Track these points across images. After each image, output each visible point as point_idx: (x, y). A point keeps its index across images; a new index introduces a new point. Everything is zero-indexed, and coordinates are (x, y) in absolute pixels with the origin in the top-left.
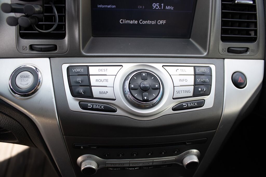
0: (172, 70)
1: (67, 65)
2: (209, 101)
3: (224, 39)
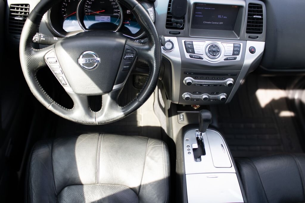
0: (225, 44)
1: (184, 40)
2: (239, 58)
3: (247, 32)
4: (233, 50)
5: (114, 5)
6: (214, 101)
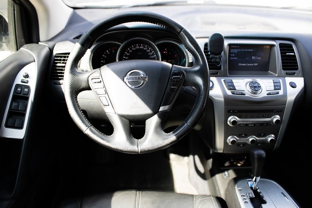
0: (264, 81)
1: (224, 79)
2: (281, 92)
3: (284, 69)
4: (273, 85)
5: (151, 55)
6: (262, 145)
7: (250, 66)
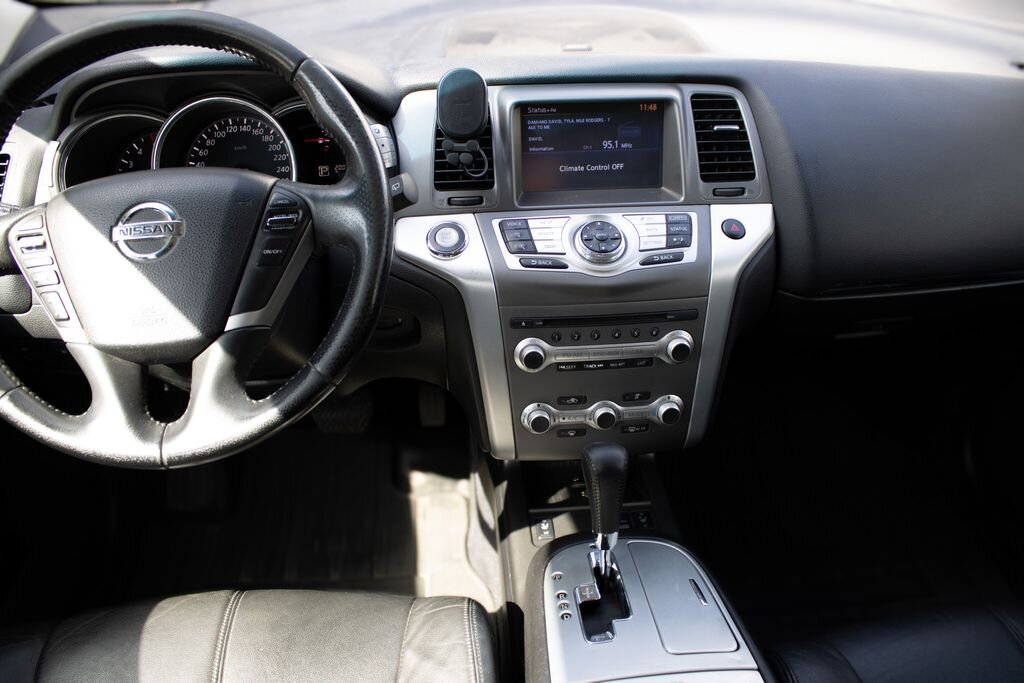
0: (636, 219)
1: (499, 220)
2: (690, 255)
3: (705, 178)
4: (665, 233)
5: (277, 152)
6: (640, 431)
7: (597, 171)
